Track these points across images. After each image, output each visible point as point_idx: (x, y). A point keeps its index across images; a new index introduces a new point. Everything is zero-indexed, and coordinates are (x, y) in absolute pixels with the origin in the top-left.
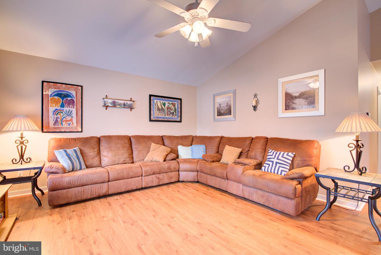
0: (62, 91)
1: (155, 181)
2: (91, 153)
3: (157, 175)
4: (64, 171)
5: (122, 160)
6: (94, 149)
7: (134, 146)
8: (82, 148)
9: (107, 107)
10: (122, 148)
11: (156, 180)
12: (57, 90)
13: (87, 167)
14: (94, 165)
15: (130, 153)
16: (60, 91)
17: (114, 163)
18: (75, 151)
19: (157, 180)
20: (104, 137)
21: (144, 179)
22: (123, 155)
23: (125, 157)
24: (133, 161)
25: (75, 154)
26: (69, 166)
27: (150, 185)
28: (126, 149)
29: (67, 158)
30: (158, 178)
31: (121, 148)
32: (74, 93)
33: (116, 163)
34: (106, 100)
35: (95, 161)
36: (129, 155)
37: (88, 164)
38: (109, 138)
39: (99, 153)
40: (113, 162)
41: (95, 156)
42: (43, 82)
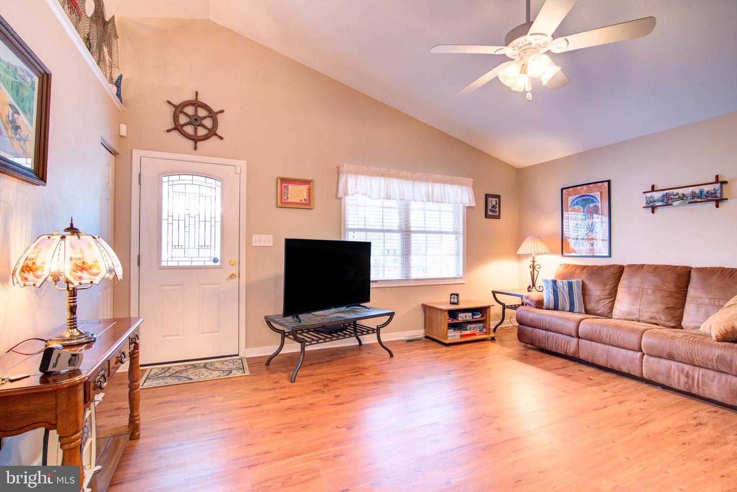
0: (583, 196)
1: (676, 376)
2: (596, 291)
3: (687, 368)
4: (539, 304)
5: (646, 316)
6: (605, 285)
7: (691, 292)
8: (587, 282)
9: (653, 209)
10: (653, 292)
11: (679, 376)
12: (578, 196)
13: (587, 312)
14: (599, 312)
15: (671, 306)
16: (581, 196)
17: (630, 317)
18: (570, 285)
19: (683, 379)
20: (630, 266)
21: (647, 361)
22: (653, 307)
23: (654, 310)
24: (680, 325)
25: (566, 289)
26: (549, 301)
27: (661, 379)
28: (663, 293)
29: (551, 290)
30: (687, 375)
31: (650, 291)
32: (597, 194)
33: (634, 317)
34: (649, 195)
35: (602, 308)
36: (667, 308)
37: (589, 307)
38: (638, 268)
39: (613, 294)
40: (628, 314)
41: (603, 297)
42: (562, 189)
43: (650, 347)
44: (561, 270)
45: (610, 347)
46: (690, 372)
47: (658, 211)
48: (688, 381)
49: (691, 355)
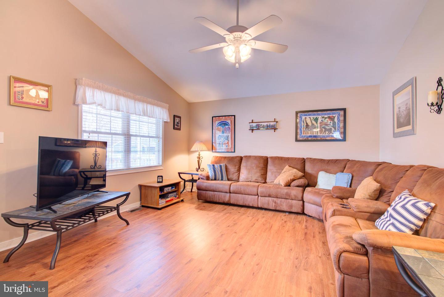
0: (223, 122)
1: (271, 204)
2: (232, 169)
3: (275, 199)
4: (208, 178)
5: (254, 179)
6: (235, 166)
7: (269, 167)
8: (228, 165)
9: (252, 130)
10: (256, 168)
11: (272, 203)
12: (220, 121)
13: (228, 180)
14: (234, 179)
15: (263, 174)
16: (222, 122)
17: (247, 180)
18: (221, 166)
19: (274, 204)
20: (246, 157)
21: (260, 199)
22: (256, 175)
23: (257, 176)
24: (266, 181)
25: (219, 169)
26: (212, 176)
27: (266, 207)
28: (260, 168)
29: (213, 170)
30: (275, 203)
31: (255, 168)
32: (229, 122)
33: (249, 180)
34: (251, 124)
35: (235, 177)
36: (261, 175)
37: (229, 177)
38: (248, 157)
39: (239, 170)
40: (247, 179)
41: (235, 172)
42: (213, 117)
43: (262, 193)
44: (213, 160)
45: (245, 195)
46: (276, 201)
47: (254, 131)
48: (275, 205)
49: (277, 194)
